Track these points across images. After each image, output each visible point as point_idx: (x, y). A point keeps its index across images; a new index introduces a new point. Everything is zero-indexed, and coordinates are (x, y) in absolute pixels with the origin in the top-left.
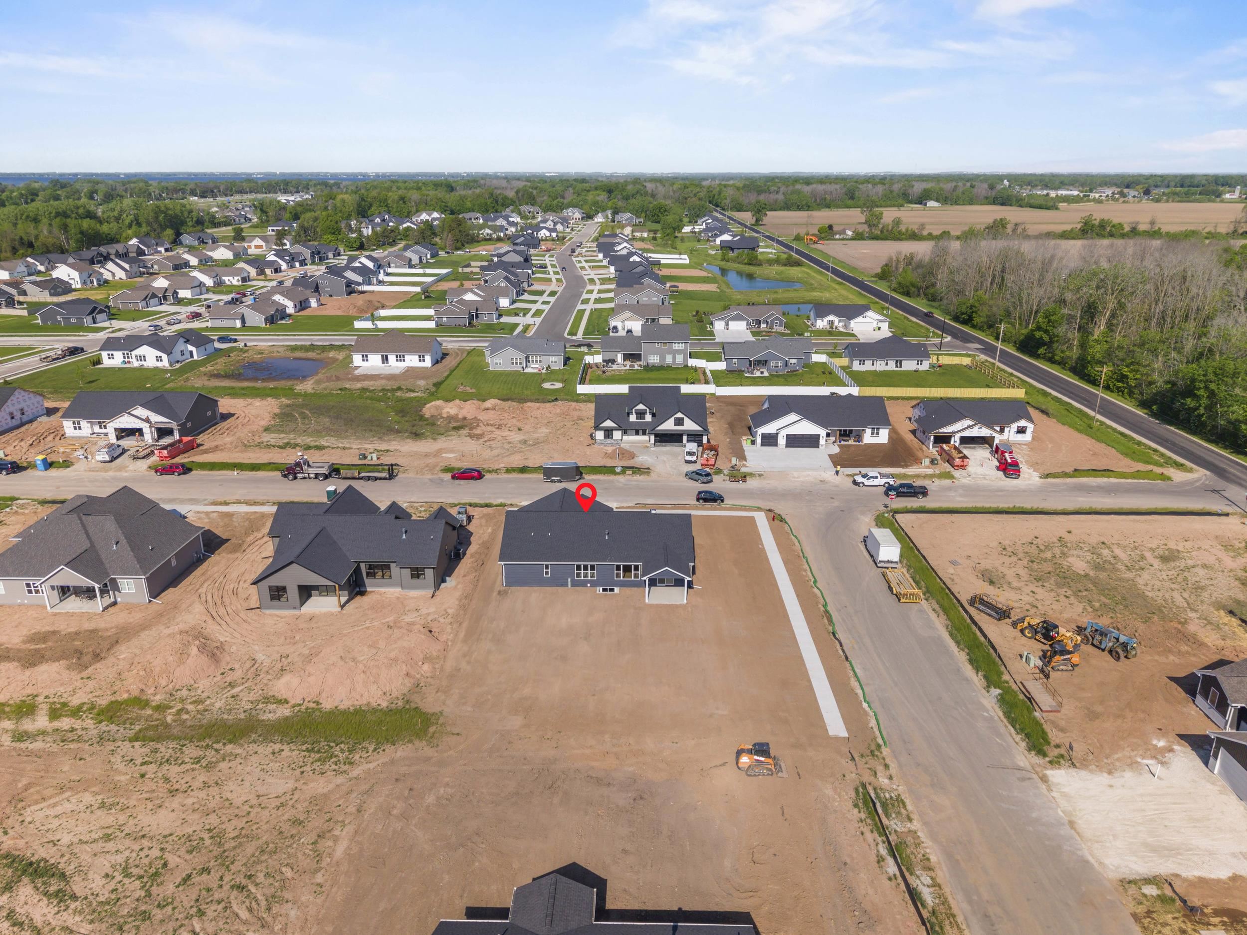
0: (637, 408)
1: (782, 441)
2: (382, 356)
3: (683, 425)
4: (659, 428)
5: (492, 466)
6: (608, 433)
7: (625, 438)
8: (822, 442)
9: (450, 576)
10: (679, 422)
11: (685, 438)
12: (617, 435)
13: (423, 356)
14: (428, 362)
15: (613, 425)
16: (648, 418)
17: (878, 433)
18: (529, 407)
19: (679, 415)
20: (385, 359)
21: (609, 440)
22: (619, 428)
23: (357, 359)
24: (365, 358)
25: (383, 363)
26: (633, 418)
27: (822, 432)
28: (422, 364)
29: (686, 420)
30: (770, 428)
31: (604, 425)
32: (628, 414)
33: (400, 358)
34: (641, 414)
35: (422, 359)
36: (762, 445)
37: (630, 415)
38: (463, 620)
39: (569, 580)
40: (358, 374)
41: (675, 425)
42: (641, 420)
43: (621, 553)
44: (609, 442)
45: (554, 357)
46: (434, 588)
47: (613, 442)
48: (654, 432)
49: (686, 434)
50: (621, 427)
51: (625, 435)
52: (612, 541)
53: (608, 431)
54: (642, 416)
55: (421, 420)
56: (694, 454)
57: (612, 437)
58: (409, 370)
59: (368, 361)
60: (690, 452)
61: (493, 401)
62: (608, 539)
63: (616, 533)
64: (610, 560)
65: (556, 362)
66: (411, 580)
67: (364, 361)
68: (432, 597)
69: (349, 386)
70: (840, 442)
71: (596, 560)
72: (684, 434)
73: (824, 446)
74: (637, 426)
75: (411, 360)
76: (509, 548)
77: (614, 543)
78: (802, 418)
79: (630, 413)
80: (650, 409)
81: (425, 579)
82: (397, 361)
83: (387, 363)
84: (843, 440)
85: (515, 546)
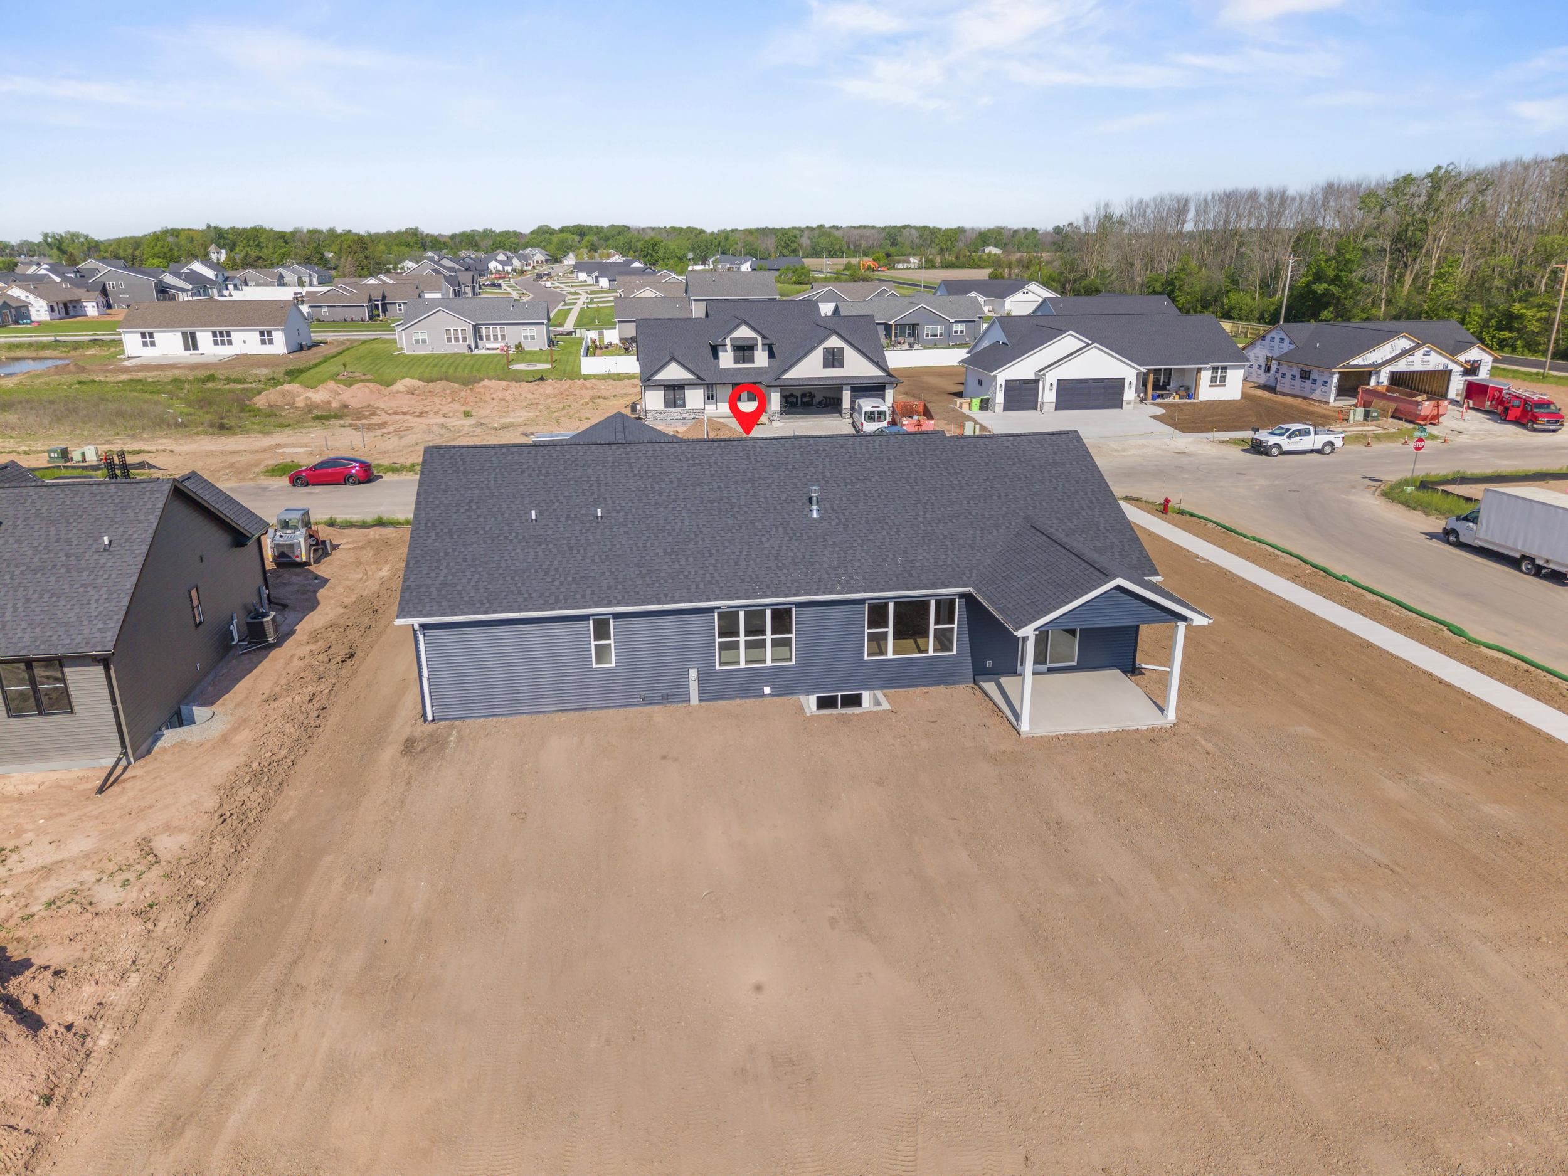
0: (735, 335)
1: (1048, 396)
2: (184, 334)
3: (841, 364)
4: (787, 376)
5: (402, 460)
6: (674, 392)
7: (710, 408)
8: (1129, 394)
9: (208, 702)
10: (833, 359)
11: (847, 396)
12: (694, 398)
13: (269, 333)
14: (279, 345)
15: (687, 376)
16: (761, 359)
17: (1223, 379)
18: (485, 387)
19: (834, 342)
20: (191, 342)
21: (676, 413)
22: (700, 382)
23: (132, 343)
24: (148, 339)
25: (187, 348)
26: (727, 359)
27: (1128, 372)
28: (267, 349)
29: (850, 354)
30: (1021, 369)
31: (661, 376)
32: (715, 351)
33: (222, 338)
34: (744, 350)
35: (266, 337)
37: (722, 355)
38: (221, 888)
39: (693, 674)
40: (126, 363)
41: (826, 366)
42: (744, 362)
43: (884, 560)
44: (677, 416)
45: (529, 327)
46: (118, 750)
47: (685, 415)
48: (778, 389)
49: (849, 387)
50: (703, 380)
51: (708, 399)
52: (838, 524)
53: (674, 389)
54: (747, 353)
55: (242, 411)
56: (883, 417)
57: (684, 405)
58: (238, 358)
59: (153, 344)
60: (872, 413)
61: (408, 382)
62: (821, 518)
63: (844, 499)
64: (848, 582)
65: (533, 337)
66: (6, 719)
67: (145, 344)
68: (101, 790)
69: (102, 379)
70: (1153, 399)
71: (796, 584)
72: (844, 387)
73: (1132, 405)
74: (738, 380)
75: (244, 342)
76: (437, 568)
77: (845, 530)
78: (1090, 342)
79: (720, 349)
80: (763, 337)
81: (71, 708)
82: (216, 343)
83: (195, 347)
84: (1159, 396)
85: (465, 560)
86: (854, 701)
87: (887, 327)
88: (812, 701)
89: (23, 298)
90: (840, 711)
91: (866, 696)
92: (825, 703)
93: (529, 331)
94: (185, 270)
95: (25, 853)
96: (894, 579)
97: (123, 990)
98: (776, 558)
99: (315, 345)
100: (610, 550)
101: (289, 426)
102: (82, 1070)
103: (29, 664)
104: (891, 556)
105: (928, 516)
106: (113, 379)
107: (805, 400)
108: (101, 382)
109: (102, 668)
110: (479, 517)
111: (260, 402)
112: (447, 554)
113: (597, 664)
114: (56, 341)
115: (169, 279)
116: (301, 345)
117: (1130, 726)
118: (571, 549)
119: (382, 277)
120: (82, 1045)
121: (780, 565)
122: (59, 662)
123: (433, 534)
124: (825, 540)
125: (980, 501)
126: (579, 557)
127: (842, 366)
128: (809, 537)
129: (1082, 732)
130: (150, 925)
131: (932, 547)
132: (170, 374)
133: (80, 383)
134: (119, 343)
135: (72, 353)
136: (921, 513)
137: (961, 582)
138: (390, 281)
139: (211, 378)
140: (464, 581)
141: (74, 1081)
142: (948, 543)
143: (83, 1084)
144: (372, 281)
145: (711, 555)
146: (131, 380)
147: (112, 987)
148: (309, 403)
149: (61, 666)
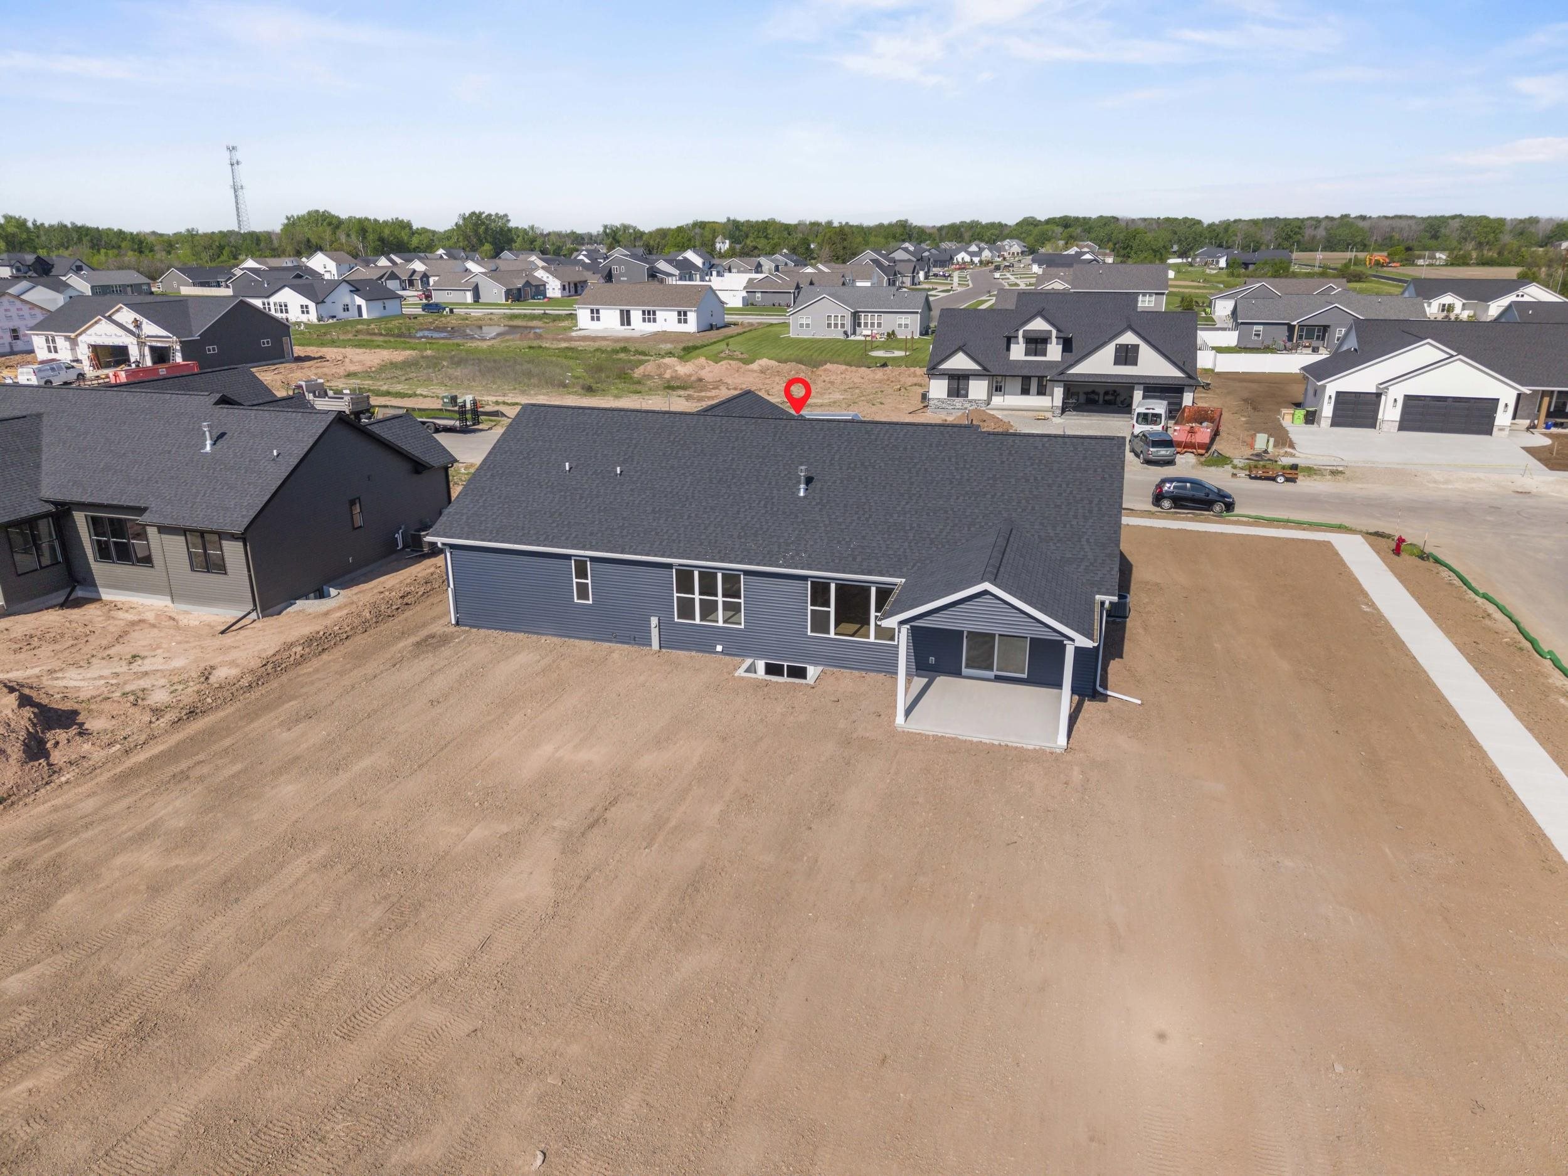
0: (1029, 327)
1: (1390, 412)
2: (622, 311)
3: (1134, 363)
4: (1077, 372)
6: (958, 382)
7: (997, 400)
8: (1503, 418)
10: (1126, 355)
11: (1138, 395)
12: (978, 389)
13: (685, 314)
14: (692, 325)
15: (973, 366)
16: (1054, 352)
19: (1129, 338)
20: (626, 319)
21: (958, 402)
22: (986, 373)
23: (583, 315)
24: (595, 315)
25: (622, 324)
26: (1018, 352)
27: (1505, 392)
28: (682, 328)
29: (1145, 352)
30: (1359, 380)
31: (949, 365)
32: (1008, 342)
33: (649, 316)
34: (1037, 343)
35: (682, 317)
36: (1334, 424)
37: (1013, 346)
38: (217, 707)
39: (654, 621)
40: (574, 334)
41: (1116, 363)
42: (1036, 355)
43: (839, 542)
44: (958, 405)
45: (903, 316)
46: (251, 607)
47: (967, 405)
48: (1062, 384)
49: (1142, 387)
50: (988, 371)
51: (996, 390)
52: (817, 504)
53: (959, 379)
54: (1039, 346)
55: (619, 377)
56: (1158, 420)
57: (967, 396)
58: (656, 334)
59: (598, 319)
60: (1146, 415)
61: (764, 362)
62: (805, 497)
63: (838, 482)
64: (792, 557)
65: (906, 326)
66: (190, 572)
67: (593, 319)
68: (223, 632)
69: (547, 345)
70: (1548, 427)
71: (745, 553)
72: (1136, 387)
73: (1507, 432)
74: (1026, 373)
75: (665, 320)
76: (477, 500)
77: (821, 510)
78: (1455, 353)
79: (1013, 340)
80: (1059, 330)
81: (225, 570)
82: (644, 320)
83: (629, 324)
84: (1556, 425)
85: (499, 497)
86: (800, 673)
87: (1291, 328)
88: (761, 665)
89: (545, 279)
90: (784, 679)
91: (812, 671)
92: (772, 670)
93: (903, 319)
94: (680, 258)
95: (147, 661)
96: (837, 561)
97: (103, 753)
98: (742, 528)
99: (727, 325)
100: (611, 503)
101: (640, 392)
102: (37, 791)
103: (202, 534)
104: (848, 540)
105: (908, 506)
106: (554, 346)
107: (1107, 398)
108: (546, 347)
109: (241, 544)
110: (530, 464)
111: (638, 373)
112: (490, 491)
113: (578, 599)
114: (545, 313)
115: (662, 265)
116: (711, 325)
117: (1013, 741)
118: (581, 498)
119: (820, 266)
120: (49, 776)
121: (742, 534)
122: (222, 535)
123: (489, 474)
124: (797, 517)
125: (970, 498)
126: (584, 506)
127: (1135, 363)
128: (784, 513)
129: (960, 737)
130: (154, 719)
131: (893, 536)
132: (597, 345)
133: (530, 347)
134: (572, 317)
135: (551, 324)
136: (903, 503)
137: (898, 573)
138: (826, 270)
139: (625, 350)
140: (490, 514)
141: (27, 795)
142: (911, 535)
143: (29, 800)
144: (809, 270)
145: (689, 517)
146: (567, 348)
147: (99, 749)
148: (674, 374)
149: (220, 539)
